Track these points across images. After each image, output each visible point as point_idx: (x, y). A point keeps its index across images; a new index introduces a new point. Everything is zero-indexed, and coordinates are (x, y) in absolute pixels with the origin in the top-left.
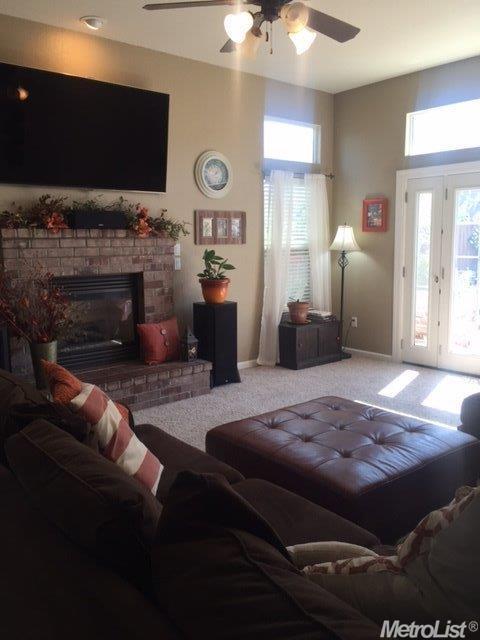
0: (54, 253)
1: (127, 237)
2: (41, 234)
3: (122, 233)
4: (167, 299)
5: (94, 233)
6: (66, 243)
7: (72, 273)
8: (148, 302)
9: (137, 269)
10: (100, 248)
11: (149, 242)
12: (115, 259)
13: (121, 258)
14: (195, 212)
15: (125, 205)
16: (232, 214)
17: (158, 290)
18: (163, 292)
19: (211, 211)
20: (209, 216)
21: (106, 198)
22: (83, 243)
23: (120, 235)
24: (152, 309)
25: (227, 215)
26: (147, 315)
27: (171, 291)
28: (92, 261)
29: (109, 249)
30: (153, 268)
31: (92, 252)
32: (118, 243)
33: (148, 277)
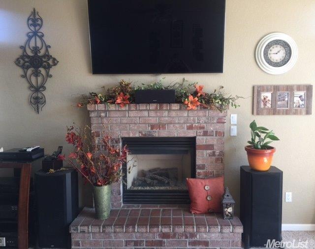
0: (125, 121)
1: (180, 109)
2: (112, 107)
3: (175, 106)
4: (217, 160)
5: (153, 106)
6: (132, 114)
7: (137, 135)
8: (199, 161)
9: (191, 134)
10: (160, 117)
11: (201, 113)
12: (172, 126)
13: (177, 125)
14: (253, 87)
15: (186, 84)
16: (295, 88)
17: (209, 151)
18: (214, 154)
19: (271, 86)
20: (268, 91)
21: (169, 80)
22: (146, 114)
23: (174, 108)
24: (203, 167)
25: (290, 89)
26: (198, 171)
27: (222, 153)
28: (153, 127)
29: (167, 119)
30: (206, 134)
31: (153, 121)
32: (174, 114)
33: (201, 140)
